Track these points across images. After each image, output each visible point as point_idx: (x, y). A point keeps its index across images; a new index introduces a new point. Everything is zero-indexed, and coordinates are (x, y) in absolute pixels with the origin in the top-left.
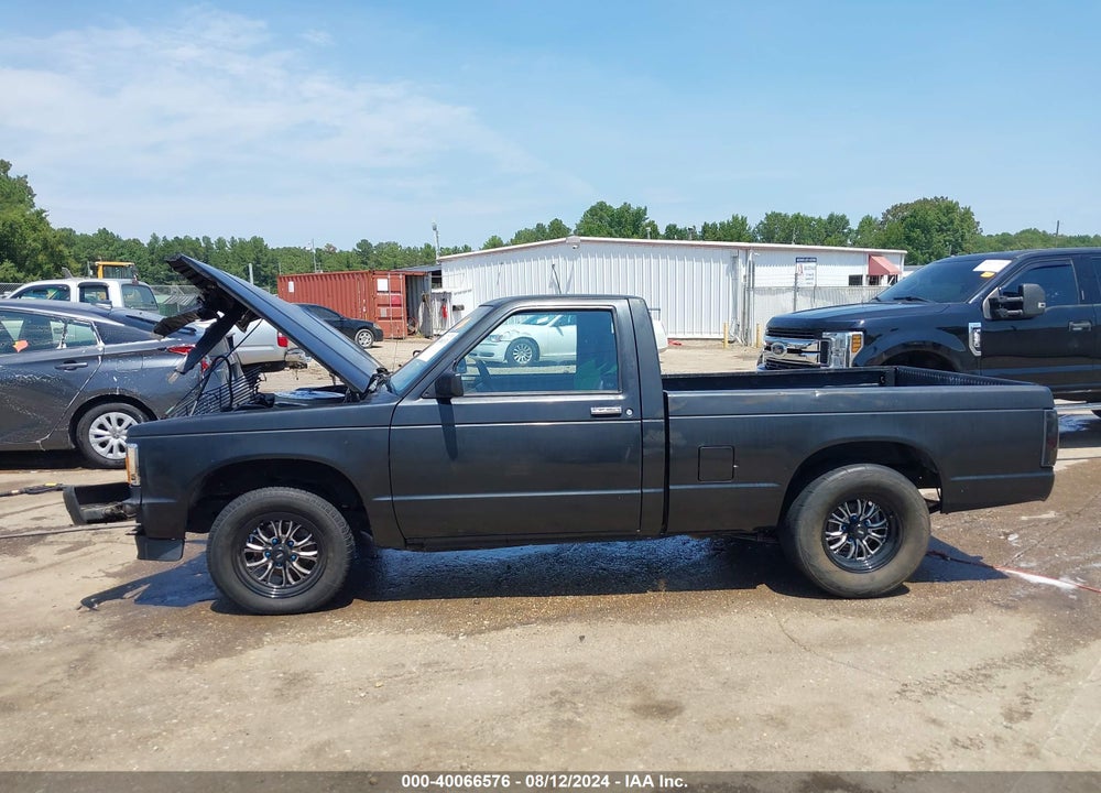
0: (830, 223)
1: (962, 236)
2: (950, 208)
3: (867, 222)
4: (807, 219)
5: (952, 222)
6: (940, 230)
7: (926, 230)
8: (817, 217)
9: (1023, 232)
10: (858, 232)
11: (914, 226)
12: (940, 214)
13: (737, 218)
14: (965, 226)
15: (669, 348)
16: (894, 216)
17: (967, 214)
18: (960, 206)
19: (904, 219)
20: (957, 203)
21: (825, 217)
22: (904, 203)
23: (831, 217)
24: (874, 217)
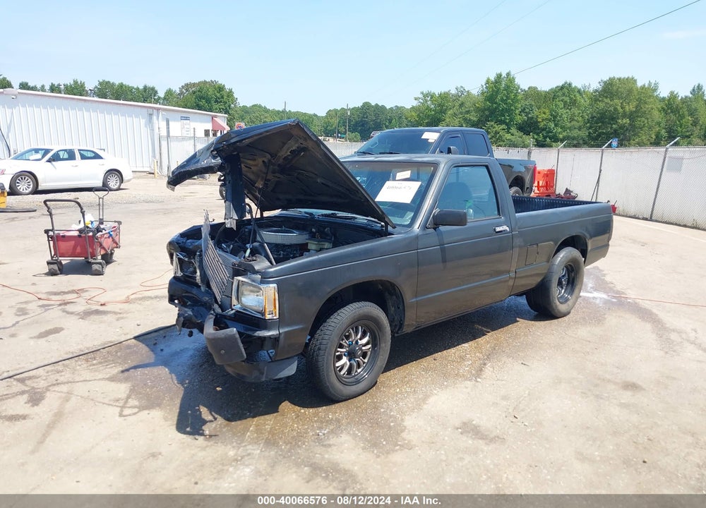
0: (145, 91)
1: (229, 106)
2: (221, 89)
3: (169, 93)
4: (129, 87)
5: (223, 97)
6: (216, 101)
7: (208, 101)
8: (135, 87)
9: (253, 106)
10: (165, 98)
11: (201, 98)
12: (216, 92)
13: (77, 82)
14: (230, 100)
15: (134, 178)
16: (187, 90)
17: (230, 93)
18: (226, 87)
19: (194, 93)
20: (224, 86)
21: (141, 87)
22: (193, 82)
23: (145, 88)
24: (174, 90)
